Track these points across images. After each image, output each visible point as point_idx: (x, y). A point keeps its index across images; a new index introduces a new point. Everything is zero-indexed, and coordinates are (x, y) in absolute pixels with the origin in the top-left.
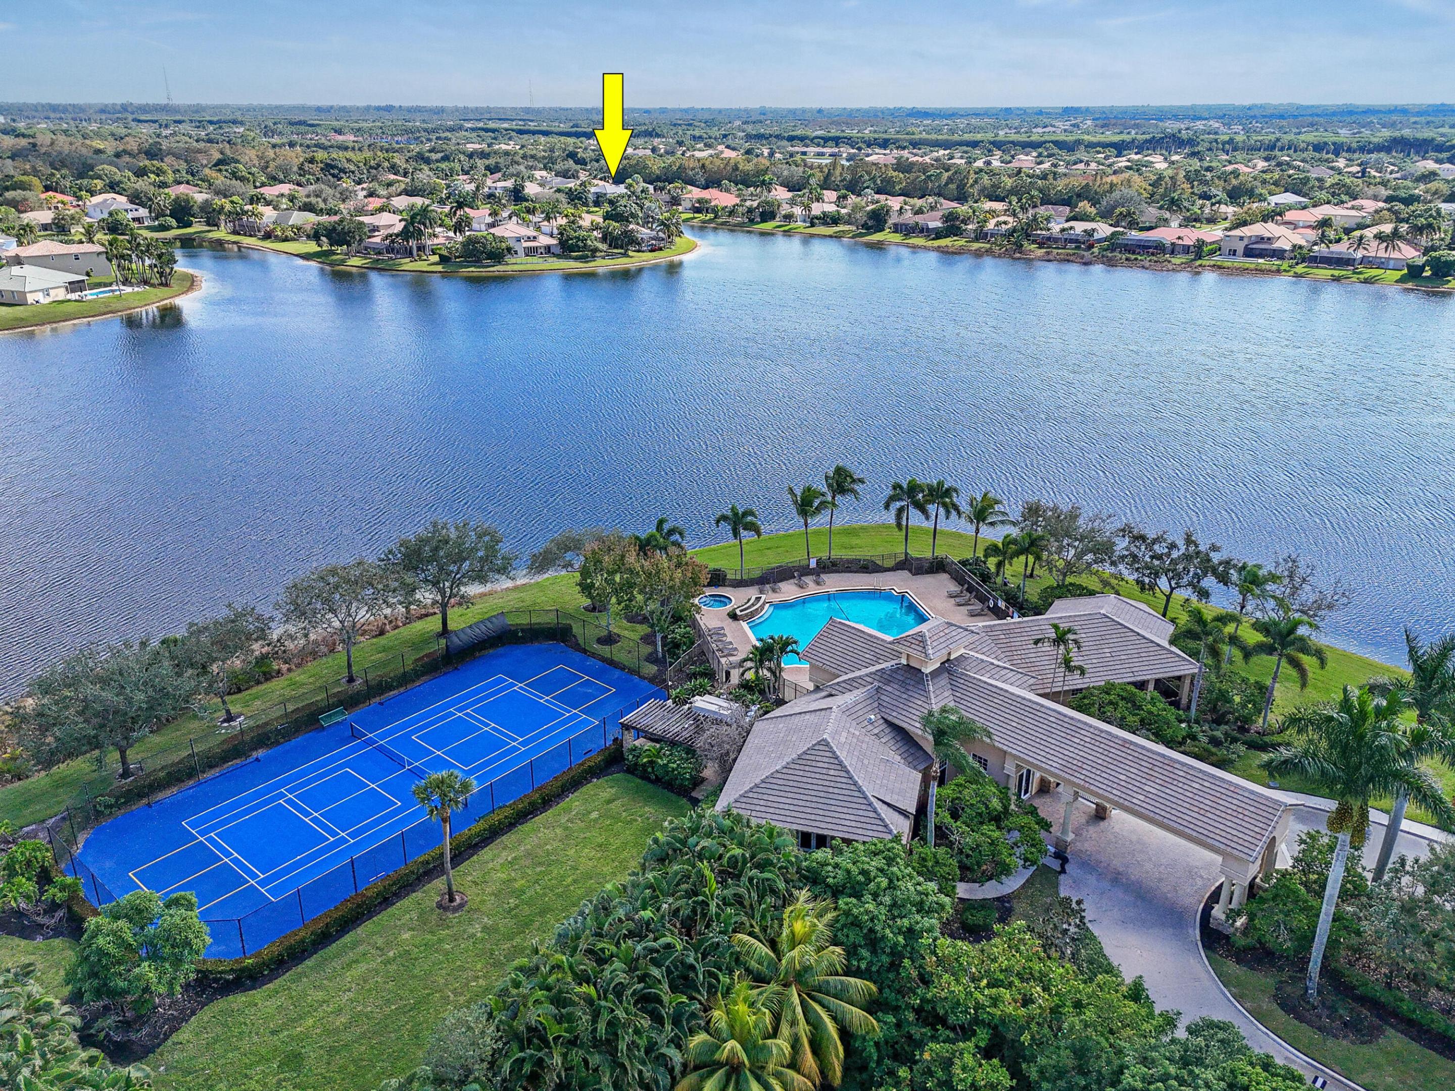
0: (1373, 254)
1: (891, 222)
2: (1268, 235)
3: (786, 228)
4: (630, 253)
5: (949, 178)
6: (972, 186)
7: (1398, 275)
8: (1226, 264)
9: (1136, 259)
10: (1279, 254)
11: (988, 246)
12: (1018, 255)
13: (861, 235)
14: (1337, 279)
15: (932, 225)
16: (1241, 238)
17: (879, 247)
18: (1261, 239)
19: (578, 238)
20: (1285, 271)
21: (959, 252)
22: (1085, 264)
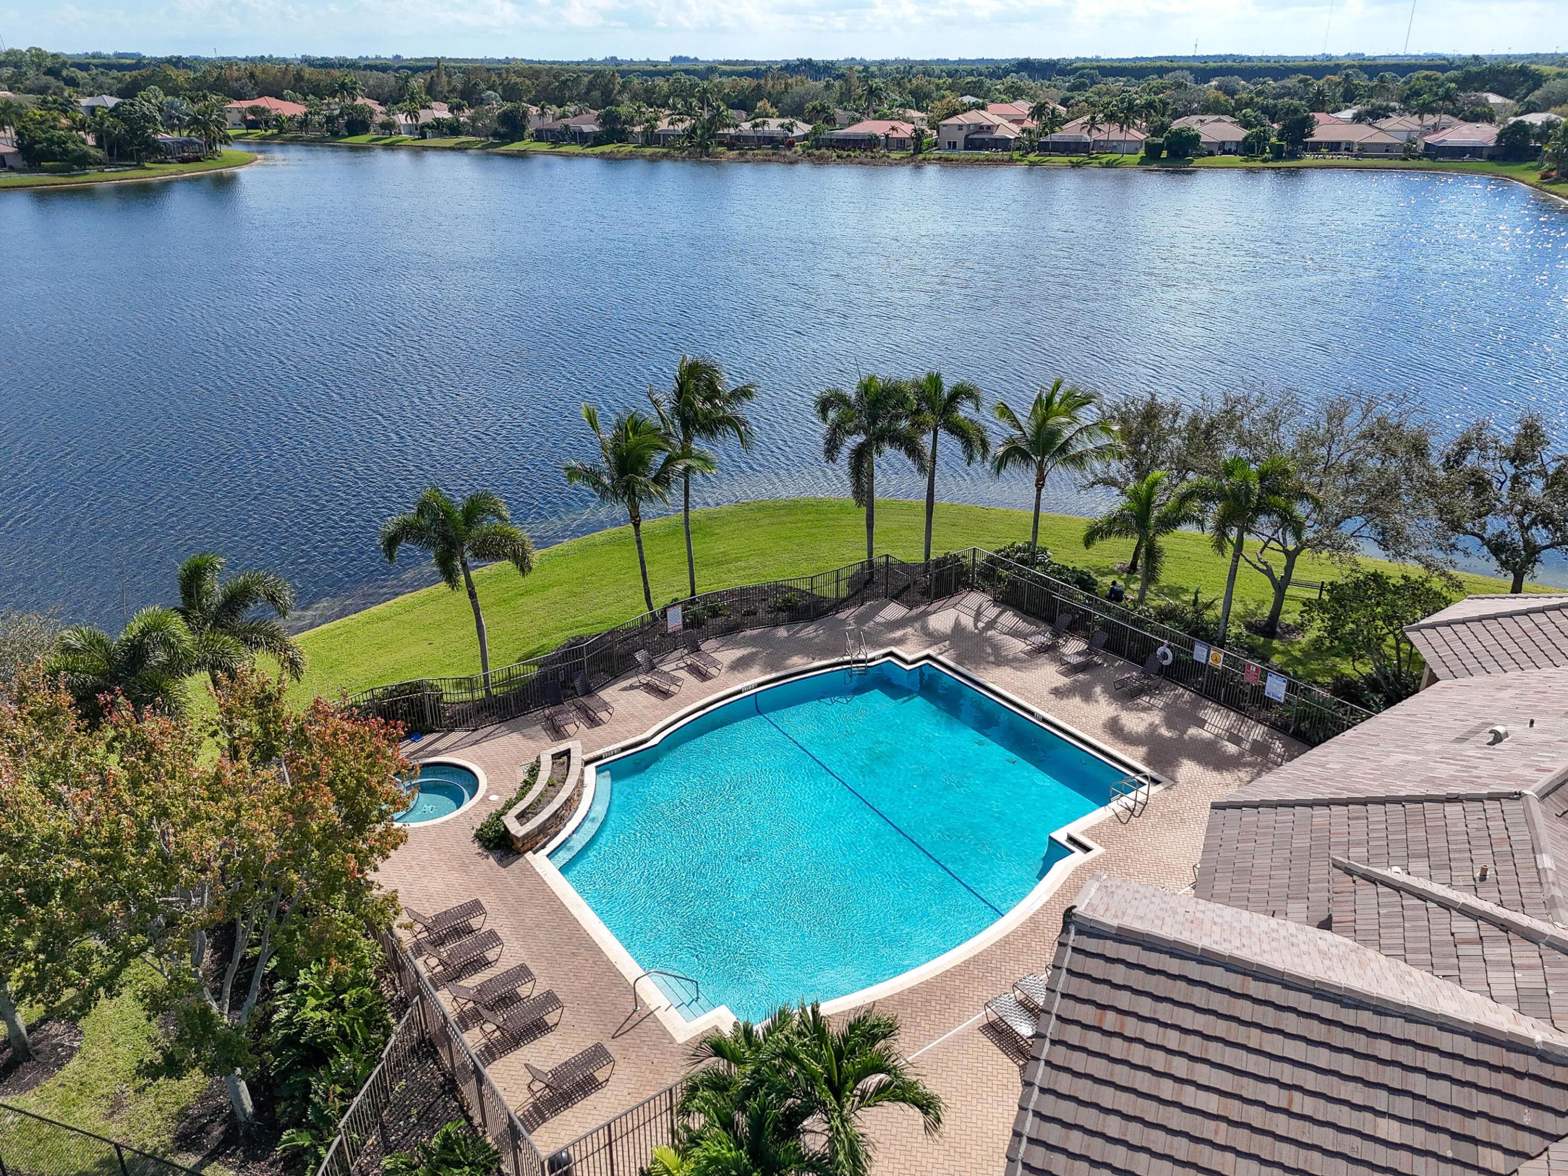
0: (1105, 137)
1: (531, 129)
2: (986, 123)
3: (388, 141)
4: (147, 165)
5: (590, 82)
6: (620, 92)
7: (1136, 158)
8: (952, 156)
9: (849, 156)
10: (1004, 144)
11: (665, 150)
12: (706, 158)
13: (493, 145)
14: (1075, 166)
15: (586, 129)
16: (960, 127)
17: (522, 156)
18: (980, 128)
19: (50, 141)
20: (1017, 160)
21: (631, 157)
22: (791, 163)
